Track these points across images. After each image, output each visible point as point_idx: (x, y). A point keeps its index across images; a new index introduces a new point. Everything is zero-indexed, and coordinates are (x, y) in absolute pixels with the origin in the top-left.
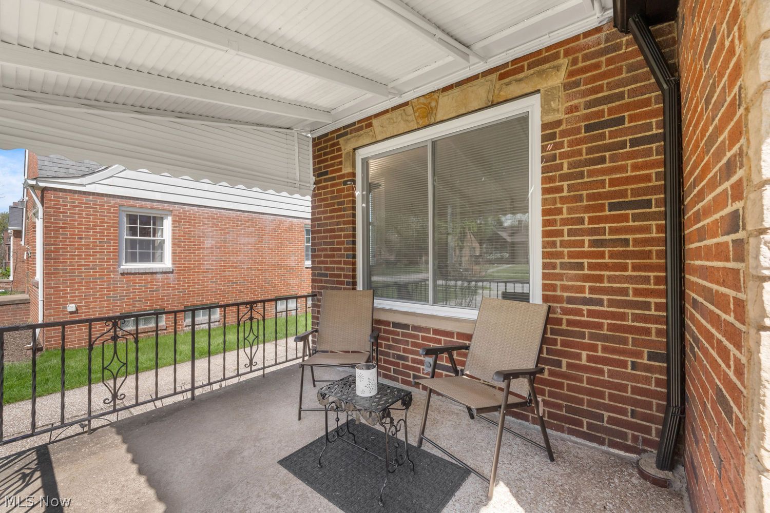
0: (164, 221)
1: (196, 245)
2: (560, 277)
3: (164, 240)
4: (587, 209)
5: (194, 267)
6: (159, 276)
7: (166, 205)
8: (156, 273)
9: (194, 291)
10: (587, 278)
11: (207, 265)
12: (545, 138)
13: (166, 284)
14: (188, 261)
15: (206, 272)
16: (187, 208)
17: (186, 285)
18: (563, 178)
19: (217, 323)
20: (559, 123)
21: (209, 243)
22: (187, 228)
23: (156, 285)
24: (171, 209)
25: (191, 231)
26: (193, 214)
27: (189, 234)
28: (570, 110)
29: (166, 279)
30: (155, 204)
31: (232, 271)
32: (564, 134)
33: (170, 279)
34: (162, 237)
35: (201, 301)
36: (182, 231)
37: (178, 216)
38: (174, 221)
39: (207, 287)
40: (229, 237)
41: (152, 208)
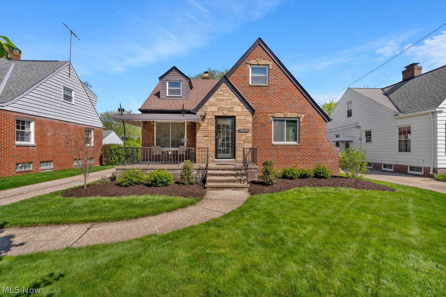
0: (31, 123)
1: (44, 135)
2: (188, 143)
3: (31, 132)
4: (191, 135)
5: (44, 144)
6: (31, 148)
7: (33, 116)
8: (29, 146)
9: (44, 155)
10: (191, 143)
11: (49, 144)
12: (187, 126)
13: (33, 151)
14: (41, 142)
15: (48, 147)
16: (41, 118)
17: (41, 152)
18: (189, 131)
19: (52, 170)
20: (188, 125)
21: (49, 134)
22: (41, 127)
23: (29, 152)
24: (35, 118)
25: (43, 128)
26: (43, 121)
27: (42, 130)
28: (190, 124)
29: (33, 149)
30: (29, 116)
31: (58, 147)
32: (189, 126)
33: (34, 149)
34: (30, 130)
35: (46, 159)
36: (39, 128)
37: (38, 121)
38: (36, 124)
39: (49, 154)
40: (57, 132)
41: (28, 118)
